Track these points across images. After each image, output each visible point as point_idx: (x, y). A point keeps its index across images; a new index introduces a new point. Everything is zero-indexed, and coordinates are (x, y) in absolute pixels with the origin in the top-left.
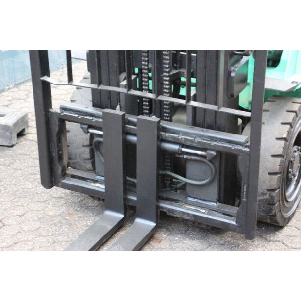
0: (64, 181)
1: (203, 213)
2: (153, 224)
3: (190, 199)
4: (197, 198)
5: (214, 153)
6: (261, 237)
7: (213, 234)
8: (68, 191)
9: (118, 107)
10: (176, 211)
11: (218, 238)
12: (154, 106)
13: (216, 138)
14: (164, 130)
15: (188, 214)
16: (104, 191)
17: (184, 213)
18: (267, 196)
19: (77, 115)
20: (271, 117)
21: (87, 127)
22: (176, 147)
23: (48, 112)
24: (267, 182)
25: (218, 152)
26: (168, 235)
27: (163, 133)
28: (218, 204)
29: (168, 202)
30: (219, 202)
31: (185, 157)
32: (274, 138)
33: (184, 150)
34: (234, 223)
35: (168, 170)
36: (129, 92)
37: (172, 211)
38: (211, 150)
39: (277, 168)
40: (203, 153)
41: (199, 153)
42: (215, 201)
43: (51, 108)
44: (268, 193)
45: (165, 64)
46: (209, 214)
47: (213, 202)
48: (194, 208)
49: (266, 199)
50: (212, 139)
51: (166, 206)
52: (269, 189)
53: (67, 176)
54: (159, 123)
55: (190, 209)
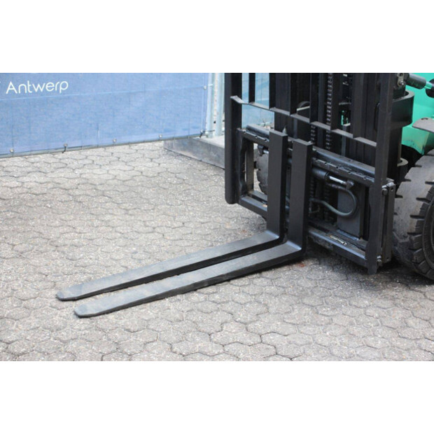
0: (243, 199)
1: (341, 244)
2: (299, 249)
3: (339, 231)
4: (345, 232)
5: (352, 184)
6: (407, 285)
7: (360, 273)
8: (258, 215)
9: (285, 130)
10: (320, 239)
11: (361, 277)
13: (356, 169)
14: (319, 156)
15: (329, 244)
16: (266, 210)
17: (326, 241)
18: (407, 240)
19: (254, 135)
20: (431, 161)
21: (262, 147)
22: (323, 174)
23: (236, 130)
24: (408, 225)
25: (355, 182)
26: (316, 264)
27: (314, 159)
28: (362, 240)
29: (317, 231)
30: (363, 238)
31: (333, 186)
32: (424, 182)
33: (331, 178)
34: (363, 257)
36: (292, 116)
37: (317, 238)
38: (351, 180)
39: (418, 211)
40: (344, 183)
41: (341, 182)
42: (358, 236)
43: (240, 127)
44: (409, 236)
45: (329, 93)
46: (346, 246)
47: (357, 237)
48: (336, 239)
49: (407, 243)
50: (354, 169)
51: (315, 233)
52: (410, 231)
53: (249, 195)
54: (310, 147)
55: (333, 240)
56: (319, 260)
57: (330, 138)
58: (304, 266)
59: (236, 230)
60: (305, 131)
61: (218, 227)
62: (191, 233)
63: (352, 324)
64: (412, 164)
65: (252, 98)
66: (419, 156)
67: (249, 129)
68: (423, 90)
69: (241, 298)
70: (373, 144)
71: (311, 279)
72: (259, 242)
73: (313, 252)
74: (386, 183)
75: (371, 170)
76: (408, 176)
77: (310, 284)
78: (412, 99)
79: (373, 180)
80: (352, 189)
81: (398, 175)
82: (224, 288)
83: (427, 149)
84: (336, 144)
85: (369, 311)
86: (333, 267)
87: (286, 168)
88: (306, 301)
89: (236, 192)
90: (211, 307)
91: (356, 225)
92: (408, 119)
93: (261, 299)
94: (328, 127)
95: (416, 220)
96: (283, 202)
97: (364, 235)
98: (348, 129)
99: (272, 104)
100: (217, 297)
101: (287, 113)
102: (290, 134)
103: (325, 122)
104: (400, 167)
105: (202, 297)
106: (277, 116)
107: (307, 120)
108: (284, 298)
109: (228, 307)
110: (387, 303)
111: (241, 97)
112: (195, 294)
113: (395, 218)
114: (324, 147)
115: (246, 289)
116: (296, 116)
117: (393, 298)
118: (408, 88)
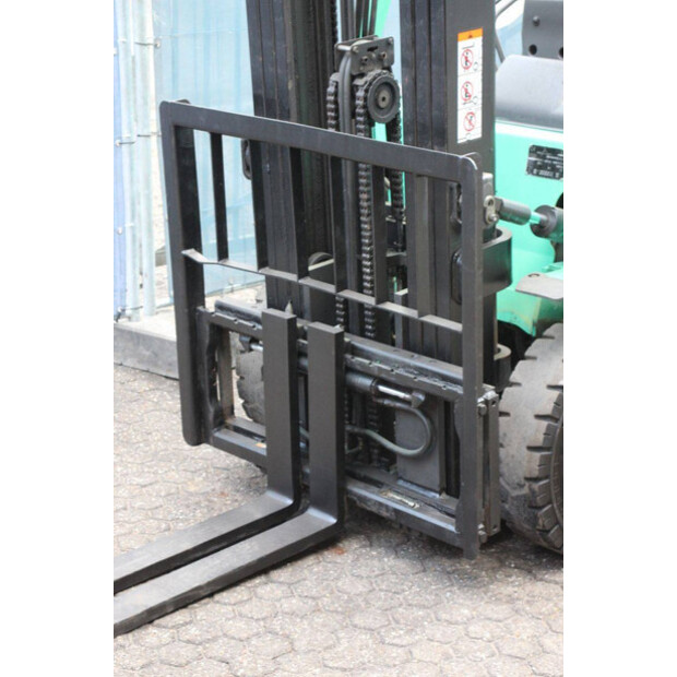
0: (217, 434)
1: (410, 507)
2: (332, 520)
3: (401, 482)
4: (412, 483)
5: (422, 397)
6: (530, 572)
7: (445, 555)
8: (244, 462)
9: (289, 307)
10: (370, 500)
12: (351, 311)
13: (427, 370)
14: (355, 351)
15: (387, 507)
16: (264, 453)
17: (381, 504)
18: (525, 491)
19: (233, 319)
20: (551, 348)
21: (248, 339)
22: (367, 382)
23: (196, 310)
24: (525, 463)
25: (428, 395)
26: (364, 546)
27: (348, 356)
28: (444, 496)
29: (362, 485)
30: (448, 493)
31: (386, 402)
32: (545, 386)
33: (382, 388)
34: (452, 528)
35: (373, 428)
36: (300, 281)
37: (364, 499)
38: (418, 390)
39: (539, 440)
40: (407, 396)
41: (401, 395)
42: (438, 489)
43: (203, 304)
44: (527, 484)
45: (365, 237)
46: (419, 510)
47: (436, 492)
48: (398, 498)
49: (524, 496)
51: (359, 490)
52: (528, 476)
53: (227, 427)
54: (339, 336)
55: (390, 499)
56: (368, 538)
57: (372, 317)
58: (343, 553)
59: (207, 493)
60: (325, 309)
61: (173, 491)
62: (125, 509)
63: (447, 657)
64: (517, 356)
65: (223, 253)
66: (528, 340)
67: (220, 307)
68: (526, 227)
69: (238, 627)
70: (457, 327)
71: (360, 577)
72: (258, 515)
73: (358, 523)
74: (483, 392)
75: (456, 372)
76: (515, 376)
77: (361, 587)
78: (509, 242)
79: (459, 390)
80: (423, 407)
82: (203, 611)
84: (384, 328)
85: (474, 629)
86: (395, 549)
87: (298, 376)
88: (358, 620)
89: (203, 421)
90: (186, 652)
91: (433, 471)
92: (504, 277)
93: (276, 625)
94: (369, 301)
95: (537, 455)
96: (296, 438)
97: (451, 486)
98: (405, 301)
99: (263, 262)
100: (193, 631)
101: (292, 277)
102: (299, 313)
103: (360, 290)
104: (499, 361)
105: (165, 635)
106: (272, 283)
107: (331, 288)
108: (319, 620)
109: (218, 649)
110: (502, 610)
111: (199, 249)
112: (151, 629)
113: (502, 452)
114: (362, 333)
115: (245, 609)
116: (308, 282)
117: (511, 600)
118: (501, 225)
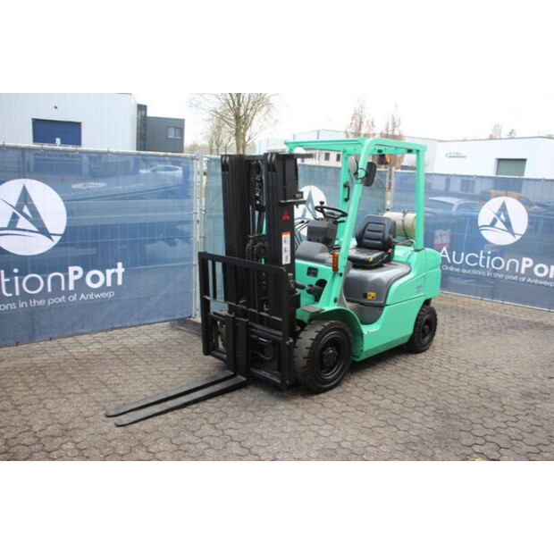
0: (213, 353)
1: (268, 375)
2: (245, 379)
3: (265, 368)
4: (269, 368)
5: (271, 341)
9: (234, 313)
11: (280, 394)
12: (251, 315)
13: (273, 333)
14: (252, 327)
16: (226, 358)
18: (302, 371)
21: (222, 323)
22: (255, 337)
23: (207, 314)
24: (302, 362)
27: (250, 329)
28: (278, 372)
29: (254, 369)
31: (261, 343)
32: (309, 339)
33: (260, 339)
34: (279, 382)
35: (258, 351)
36: (237, 305)
37: (255, 373)
38: (270, 339)
39: (307, 355)
40: (267, 341)
41: (265, 341)
43: (210, 312)
44: (303, 369)
46: (270, 376)
47: (276, 371)
48: (265, 373)
50: (271, 333)
52: (303, 366)
53: (217, 351)
54: (247, 322)
55: (263, 373)
56: (256, 385)
58: (248, 389)
59: (210, 370)
60: (245, 314)
61: (200, 369)
62: (184, 374)
63: (274, 420)
64: (302, 330)
65: (215, 297)
66: (306, 325)
67: (214, 313)
68: (305, 291)
69: (211, 409)
70: (280, 319)
71: (252, 396)
72: (222, 377)
73: (253, 381)
74: (288, 340)
75: (280, 333)
76: (301, 336)
77: (251, 399)
78: (299, 296)
79: (281, 339)
80: (271, 344)
81: (296, 336)
82: (202, 405)
83: (310, 320)
84: (261, 320)
85: (284, 412)
86: (264, 389)
87: (235, 334)
88: (249, 409)
89: (209, 349)
90: (194, 416)
91: (275, 365)
92: (298, 305)
93: (223, 409)
94: (256, 311)
95: (306, 360)
96: (235, 353)
97: (280, 369)
98: (267, 312)
99: (226, 299)
100: (198, 410)
101: (234, 304)
102: (237, 315)
103: (255, 308)
104: (296, 331)
105: (189, 411)
106: (230, 306)
107: (245, 307)
108: (237, 408)
109: (205, 415)
110: (294, 407)
111: (209, 296)
112: (186, 409)
113: (295, 359)
114: (255, 322)
115: (215, 404)
116: (239, 306)
117: (297, 404)
118: (297, 290)
